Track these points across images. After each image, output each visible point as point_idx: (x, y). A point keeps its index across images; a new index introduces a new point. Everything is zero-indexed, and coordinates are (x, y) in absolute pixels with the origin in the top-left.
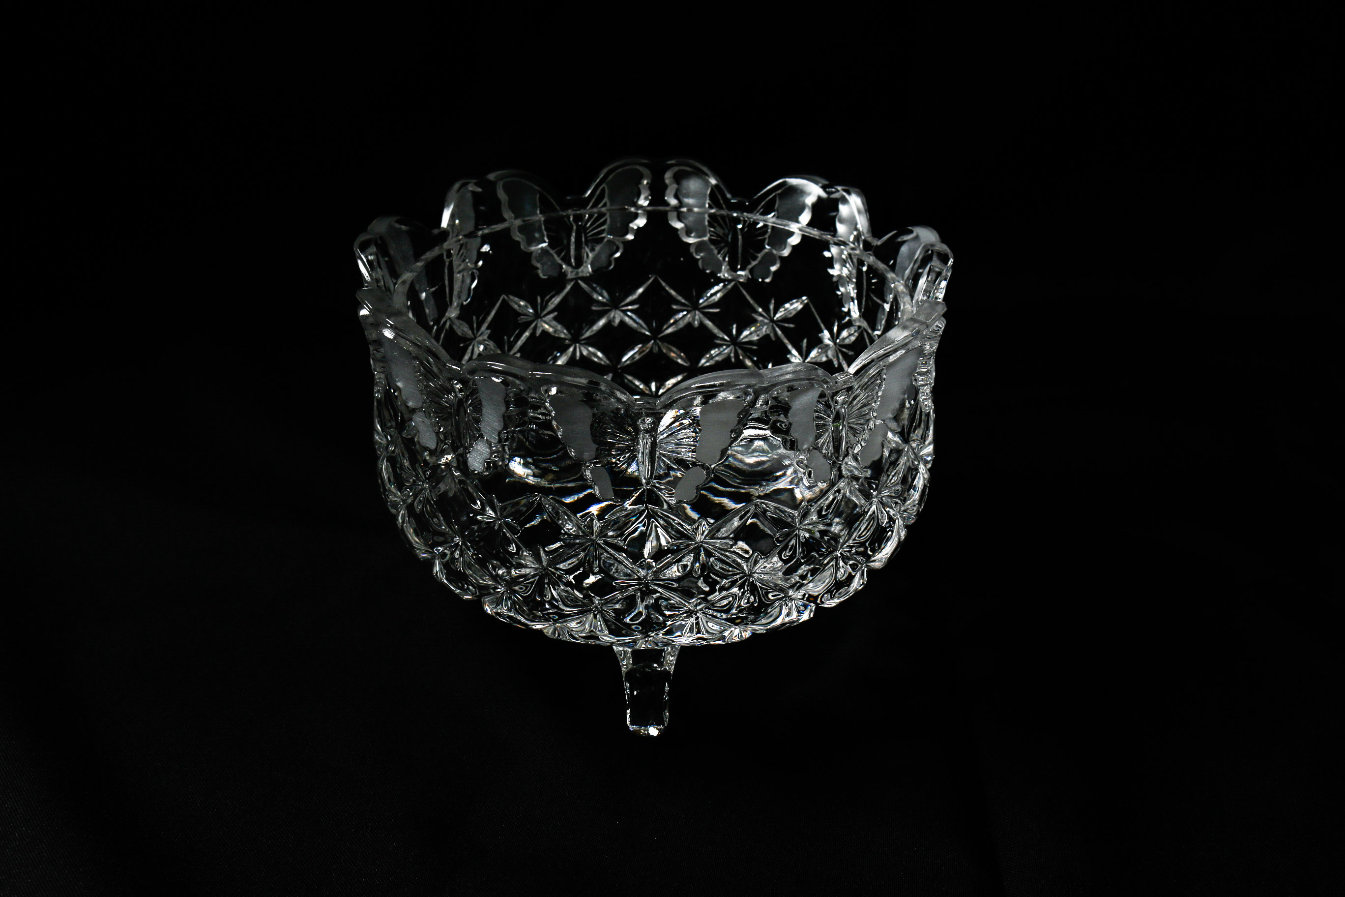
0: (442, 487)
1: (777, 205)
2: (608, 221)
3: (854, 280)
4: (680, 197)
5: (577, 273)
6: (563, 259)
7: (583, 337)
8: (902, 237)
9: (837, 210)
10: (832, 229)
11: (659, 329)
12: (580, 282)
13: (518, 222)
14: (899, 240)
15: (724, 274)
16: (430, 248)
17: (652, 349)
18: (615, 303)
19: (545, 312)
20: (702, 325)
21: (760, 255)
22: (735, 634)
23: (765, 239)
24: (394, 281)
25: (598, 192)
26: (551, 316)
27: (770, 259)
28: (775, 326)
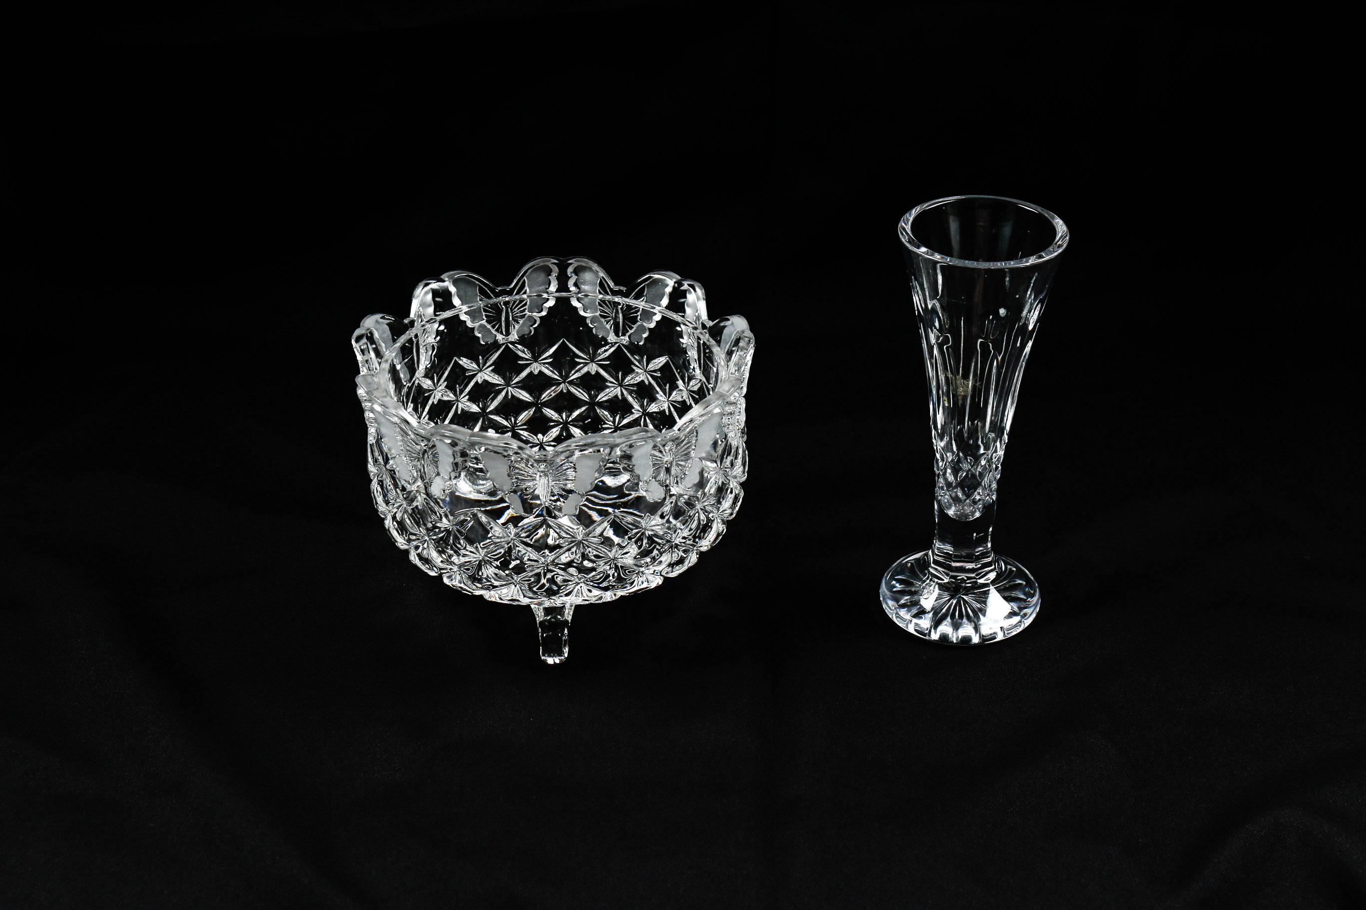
0: (415, 504)
1: (645, 292)
2: (528, 303)
3: (696, 349)
4: (579, 284)
5: (508, 339)
6: (497, 330)
7: (514, 382)
8: (725, 322)
9: (686, 297)
10: (682, 310)
11: (567, 376)
12: (509, 344)
13: (465, 308)
14: (722, 324)
15: (612, 338)
16: (403, 333)
17: (562, 390)
18: (535, 358)
19: (485, 368)
20: (597, 373)
21: (635, 327)
22: (608, 597)
23: (638, 316)
24: (380, 360)
25: (520, 283)
26: (491, 368)
27: (642, 329)
28: (647, 374)
